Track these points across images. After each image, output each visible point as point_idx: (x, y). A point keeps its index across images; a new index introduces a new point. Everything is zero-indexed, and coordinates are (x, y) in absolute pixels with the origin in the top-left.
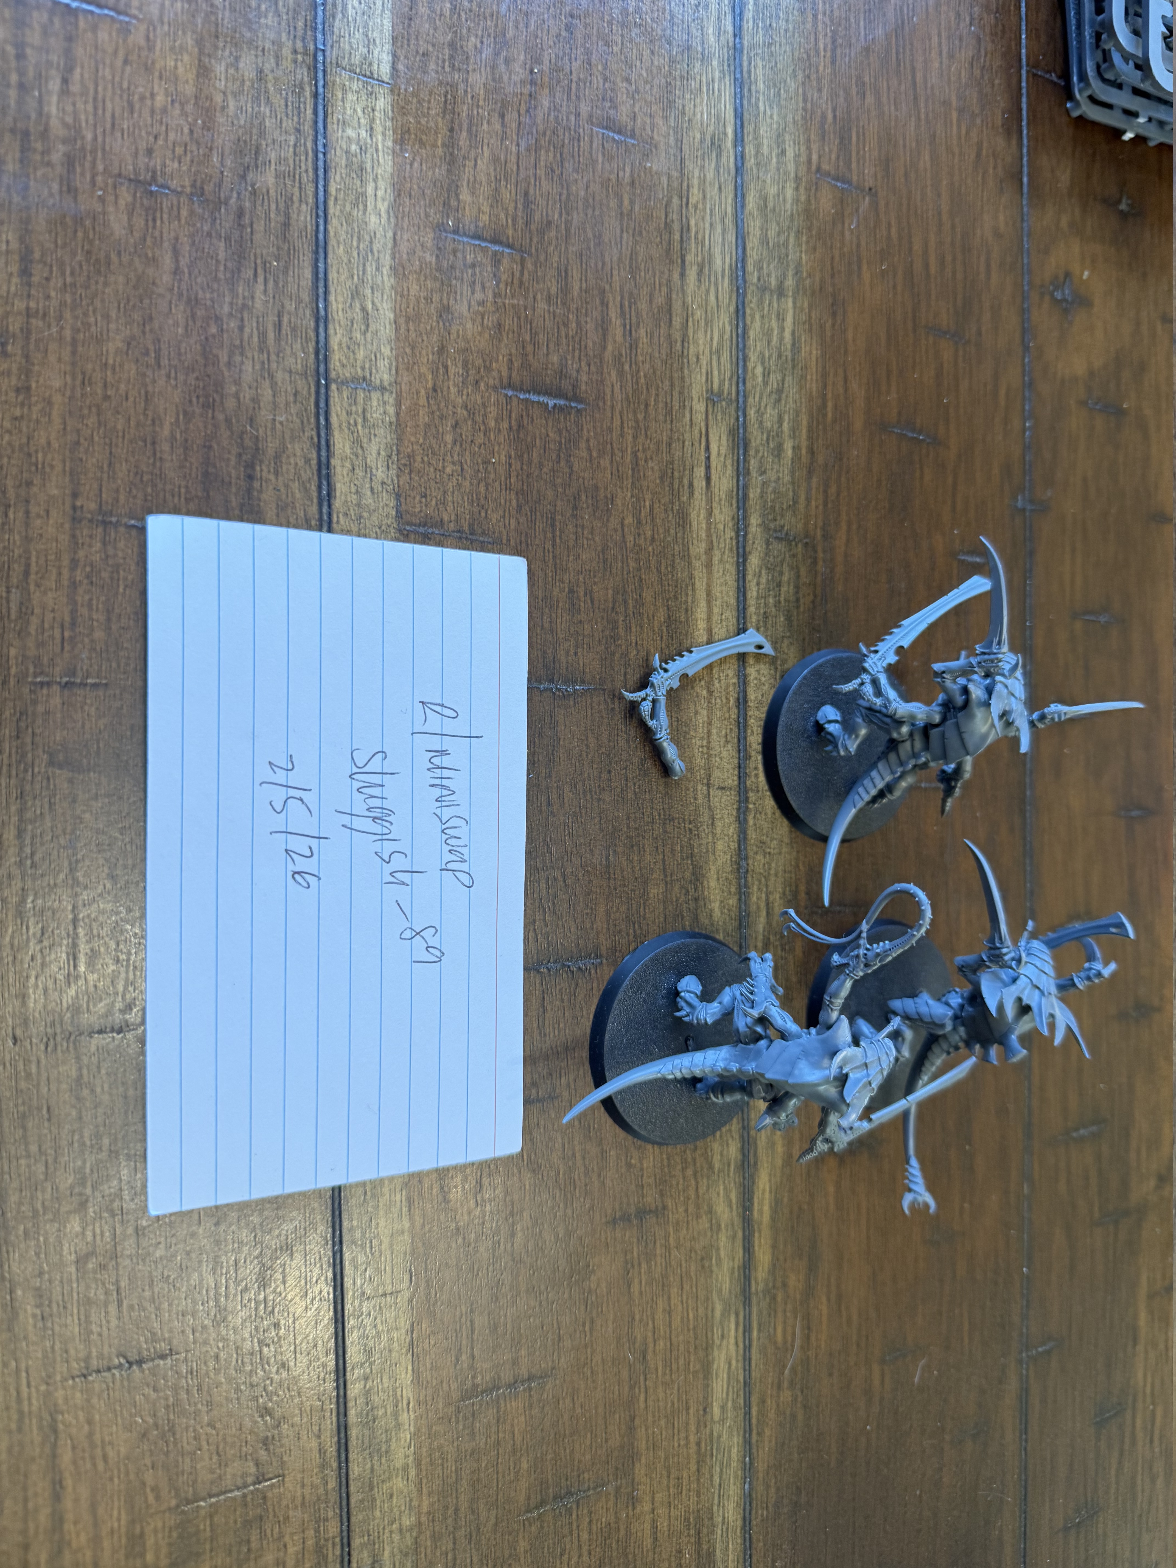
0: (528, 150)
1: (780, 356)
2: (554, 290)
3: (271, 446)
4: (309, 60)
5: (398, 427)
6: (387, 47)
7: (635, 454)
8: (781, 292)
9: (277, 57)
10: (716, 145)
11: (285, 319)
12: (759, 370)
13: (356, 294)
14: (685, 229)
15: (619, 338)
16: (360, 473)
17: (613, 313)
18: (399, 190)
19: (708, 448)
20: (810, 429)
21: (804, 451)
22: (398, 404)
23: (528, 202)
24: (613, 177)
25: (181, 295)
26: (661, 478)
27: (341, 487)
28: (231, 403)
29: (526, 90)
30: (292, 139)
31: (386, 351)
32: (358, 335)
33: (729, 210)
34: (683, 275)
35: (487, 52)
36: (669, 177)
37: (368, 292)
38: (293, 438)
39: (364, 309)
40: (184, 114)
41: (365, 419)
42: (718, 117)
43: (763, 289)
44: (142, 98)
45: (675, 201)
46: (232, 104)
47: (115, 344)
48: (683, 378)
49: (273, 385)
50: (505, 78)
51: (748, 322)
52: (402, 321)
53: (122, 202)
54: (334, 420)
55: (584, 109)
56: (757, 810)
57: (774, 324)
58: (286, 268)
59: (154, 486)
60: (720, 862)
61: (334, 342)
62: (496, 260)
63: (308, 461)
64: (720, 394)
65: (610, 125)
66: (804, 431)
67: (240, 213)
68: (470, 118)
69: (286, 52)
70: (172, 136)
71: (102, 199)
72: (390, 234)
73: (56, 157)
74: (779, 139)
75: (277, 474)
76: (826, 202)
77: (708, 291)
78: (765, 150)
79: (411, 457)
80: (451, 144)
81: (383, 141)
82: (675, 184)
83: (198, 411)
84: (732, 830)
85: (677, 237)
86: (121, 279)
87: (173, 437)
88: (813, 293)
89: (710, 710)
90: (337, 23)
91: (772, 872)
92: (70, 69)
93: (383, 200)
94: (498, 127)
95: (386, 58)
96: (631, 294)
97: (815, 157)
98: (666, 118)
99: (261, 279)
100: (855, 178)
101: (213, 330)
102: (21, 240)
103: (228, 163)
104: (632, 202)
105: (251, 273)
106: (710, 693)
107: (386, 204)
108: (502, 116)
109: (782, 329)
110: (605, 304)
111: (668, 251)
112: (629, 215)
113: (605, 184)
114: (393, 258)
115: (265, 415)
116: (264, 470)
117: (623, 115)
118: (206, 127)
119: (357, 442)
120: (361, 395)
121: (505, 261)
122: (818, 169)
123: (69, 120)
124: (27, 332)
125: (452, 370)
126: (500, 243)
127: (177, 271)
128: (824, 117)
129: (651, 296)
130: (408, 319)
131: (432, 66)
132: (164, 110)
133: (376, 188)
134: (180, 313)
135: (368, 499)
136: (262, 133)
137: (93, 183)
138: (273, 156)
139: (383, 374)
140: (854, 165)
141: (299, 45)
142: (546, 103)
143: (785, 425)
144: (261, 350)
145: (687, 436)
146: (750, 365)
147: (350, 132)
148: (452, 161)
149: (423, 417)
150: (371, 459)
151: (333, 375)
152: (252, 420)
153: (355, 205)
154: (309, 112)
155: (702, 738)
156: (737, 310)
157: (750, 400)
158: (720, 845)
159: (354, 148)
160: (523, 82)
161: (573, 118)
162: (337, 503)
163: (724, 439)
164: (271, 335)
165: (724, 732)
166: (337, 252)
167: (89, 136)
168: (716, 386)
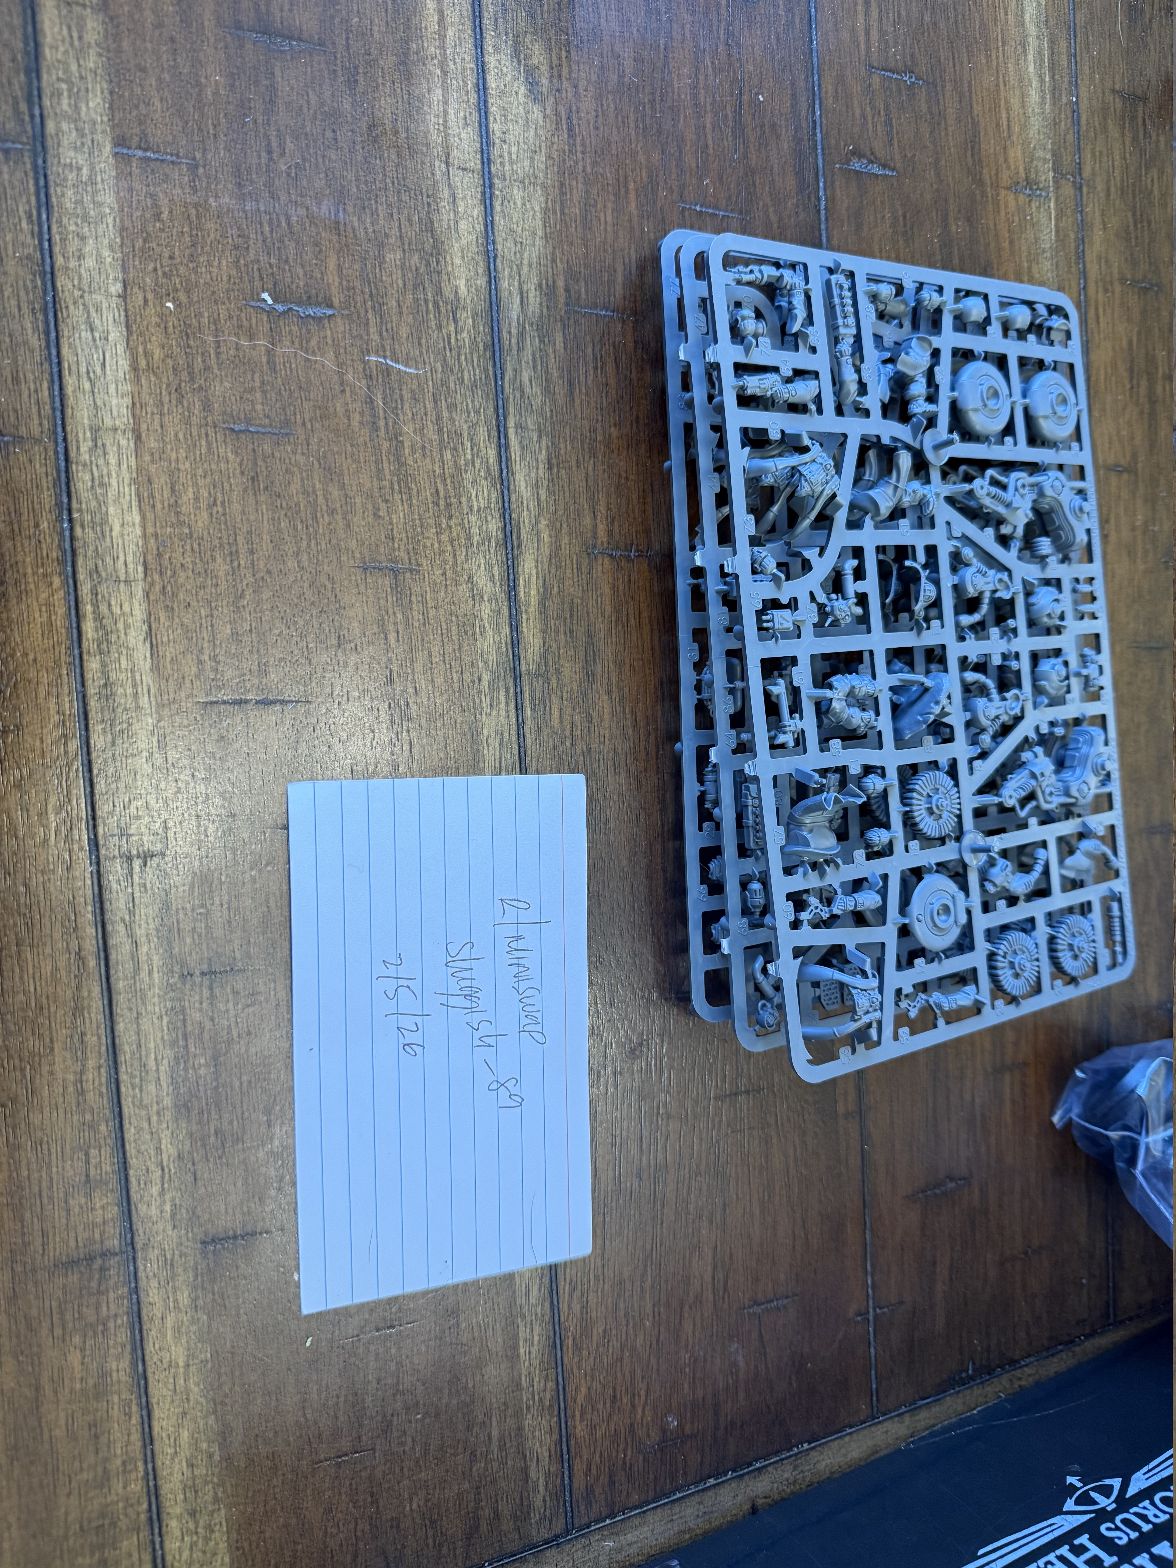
56: (504, 198)
60: (464, 241)
84: (477, 212)
89: (445, 89)
91: (525, 262)
106: (445, 73)
155: (438, 116)
158: (463, 225)
165: (462, 114)
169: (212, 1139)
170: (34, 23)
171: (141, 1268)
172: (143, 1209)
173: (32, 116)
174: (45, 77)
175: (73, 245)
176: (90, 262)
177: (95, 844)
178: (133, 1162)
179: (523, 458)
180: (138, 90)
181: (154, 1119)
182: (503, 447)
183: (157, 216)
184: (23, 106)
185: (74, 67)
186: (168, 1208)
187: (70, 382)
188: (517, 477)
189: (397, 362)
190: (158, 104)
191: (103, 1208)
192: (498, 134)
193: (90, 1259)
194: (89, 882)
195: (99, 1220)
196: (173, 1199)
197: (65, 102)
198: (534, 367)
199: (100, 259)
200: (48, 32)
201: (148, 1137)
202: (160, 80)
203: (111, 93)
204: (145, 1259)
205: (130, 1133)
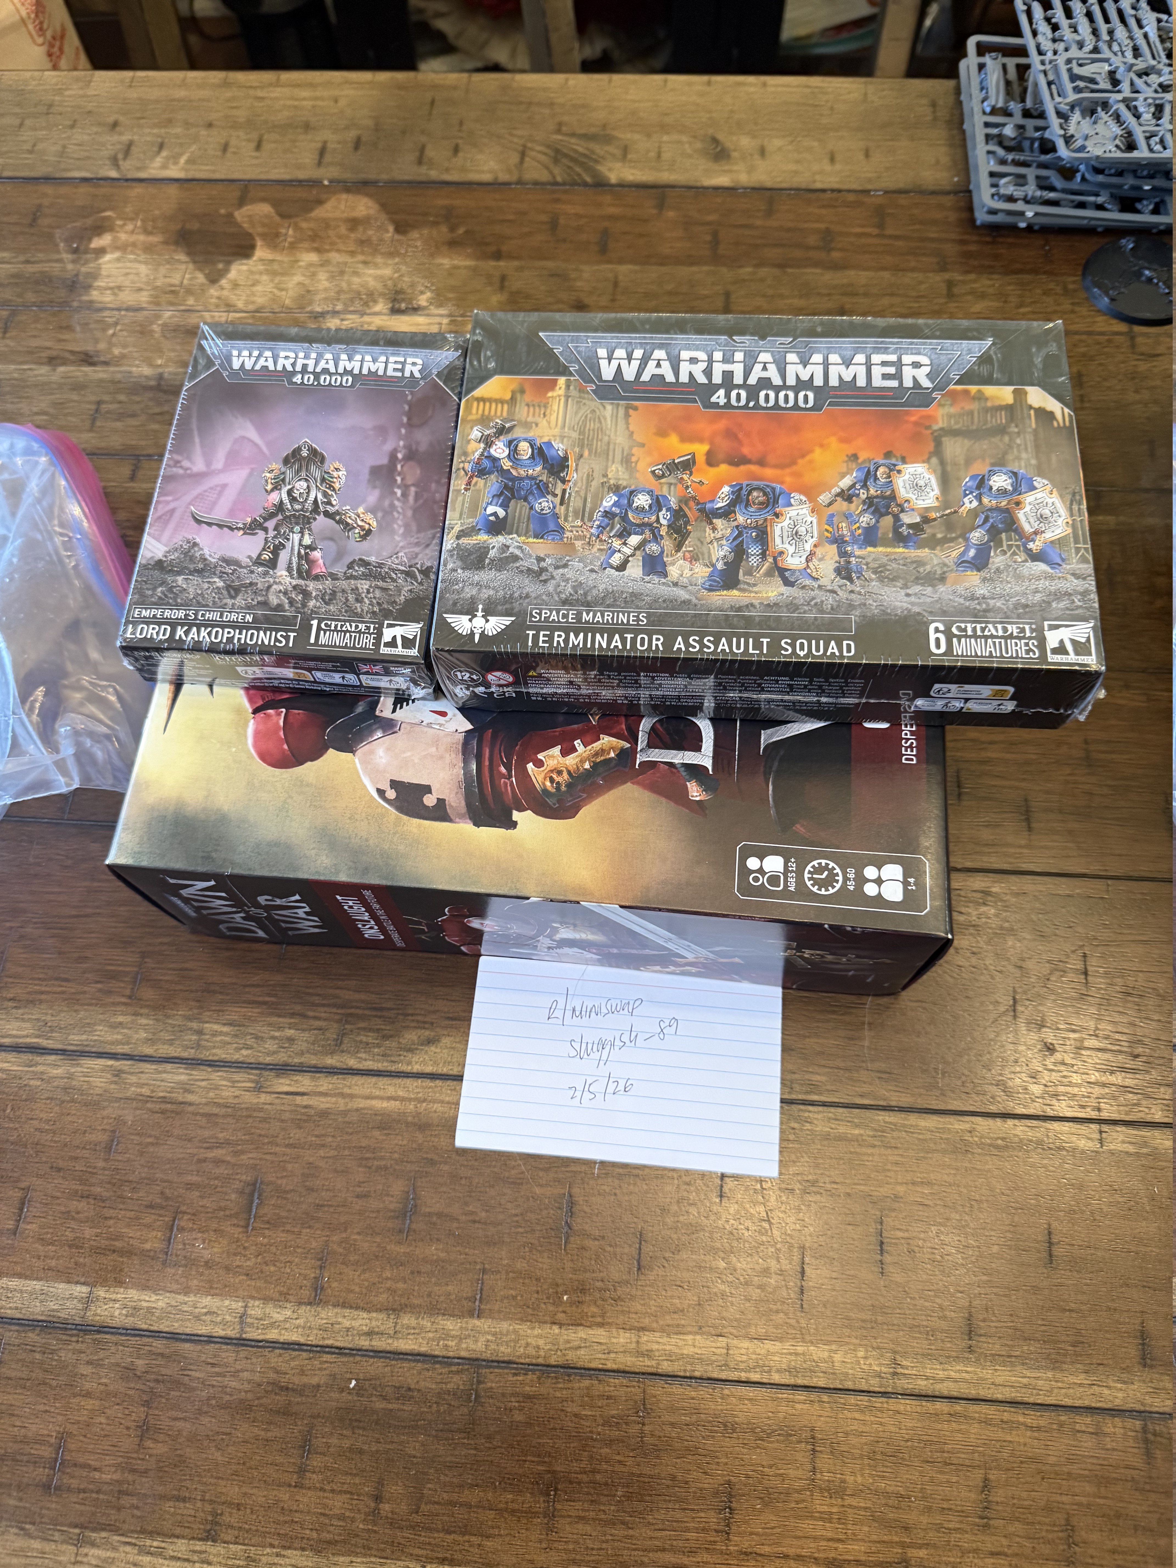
0: (124, 1203)
1: (236, 1036)
2: (197, 1194)
3: (272, 1375)
4: (81, 1334)
5: (266, 1299)
6: (73, 1287)
7: (287, 1146)
8: (200, 1032)
9: (81, 1352)
10: (118, 1073)
11: (210, 1360)
12: (244, 1052)
13: (198, 1318)
14: (164, 1100)
15: (224, 1151)
16: (288, 1325)
17: (210, 1155)
18: (145, 1288)
19: (287, 1093)
20: (279, 1016)
21: (292, 1020)
22: (253, 1298)
23: (151, 1206)
24: (137, 1148)
25: (197, 1418)
26: (300, 1128)
27: (294, 1337)
28: (250, 1396)
29: (92, 1202)
30: (121, 1348)
31: (227, 1303)
32: (219, 1319)
33: (154, 1067)
34: (190, 1104)
35: (73, 1224)
36: (136, 1109)
37: (197, 1310)
38: (268, 1362)
39: (206, 1314)
40: (109, 1408)
41: (261, 1319)
42: (102, 1071)
43: (198, 1046)
44: (103, 1430)
45: (149, 1105)
46: (104, 1380)
47: (218, 1455)
48: (247, 1109)
49: (242, 1371)
50: (86, 1214)
51: (216, 1058)
52: (212, 1292)
53: (151, 1445)
54: (260, 1337)
55: (101, 1164)
57: (218, 1039)
58: (185, 1358)
59: (288, 1442)
61: (222, 1333)
62: (181, 1229)
63: (280, 1355)
64: (257, 1082)
65: (108, 1148)
66: (281, 1020)
67: (157, 1381)
68: (108, 1239)
69: (79, 1346)
70: (120, 1415)
71: (150, 1456)
72: (168, 1295)
73: (130, 1478)
74: (114, 1026)
75: (286, 1373)
76: (148, 994)
77: (199, 1087)
78: (119, 1037)
79: (281, 1293)
80: (122, 1252)
81: (120, 1294)
82: (140, 1104)
83: (253, 1414)
85: (169, 1106)
86: (188, 1450)
87: (264, 1430)
88: (201, 1007)
90: (62, 1315)
92: (89, 1466)
93: (150, 1297)
94: (111, 1222)
95: (79, 1288)
96: (200, 1141)
97: (123, 1000)
98: (104, 1108)
99: (189, 1373)
100: (135, 969)
101: (213, 1402)
102: (169, 1500)
103: (132, 1385)
104: (150, 1136)
105: (187, 1378)
107: (152, 1295)
108: (106, 1218)
109: (221, 1033)
110: (204, 1160)
111: (177, 1113)
112: (157, 1138)
113: (141, 1153)
114: (180, 1293)
115: (257, 1378)
116: (283, 1380)
117: (103, 1137)
118: (115, 1396)
119: (273, 1325)
120: (249, 1320)
121: (182, 1224)
122: (130, 997)
123: (113, 1469)
124: (211, 1502)
125: (238, 1263)
126: (173, 1225)
127: (185, 1419)
128: (100, 990)
129: (201, 1127)
130: (211, 1288)
131: (81, 1260)
132: (108, 1418)
133: (145, 1300)
134: (205, 1420)
135: (301, 1322)
136: (118, 1365)
137: (143, 1459)
138: (129, 1360)
139: (238, 1305)
140: (128, 969)
141: (74, 1339)
142: (99, 1189)
143: (277, 1034)
144: (225, 1376)
145: (278, 1108)
146: (241, 1059)
147: (117, 1313)
148: (129, 1253)
149: (260, 1284)
150: (280, 1317)
151: (238, 1336)
152: (259, 1385)
153: (153, 1314)
154: (107, 1336)
156: (209, 1065)
157: (261, 1060)
159: (124, 1312)
160: (88, 1203)
161: (107, 1172)
162: (302, 1340)
163: (282, 1081)
164: (217, 1370)
166: (177, 1327)
167: (120, 1459)
168: (252, 1085)
169: (1077, 1349)
170: (407, 1354)
171: (1157, 1409)
172: (1118, 1402)
173: (459, 1364)
174: (436, 1353)
175: (531, 1351)
176: (541, 1342)
177: (885, 1394)
178: (1087, 1403)
180: (442, 1298)
181: (1060, 1385)
183: (514, 1298)
184: (454, 1368)
185: (431, 1335)
186: (1119, 1386)
187: (610, 1365)
190: (450, 1288)
191: (1114, 1427)
193: (1146, 1441)
194: (908, 1402)
195: (1122, 1431)
196: (1114, 1381)
197: (450, 1343)
199: (539, 1336)
200: (413, 1347)
201: (1071, 1391)
202: (436, 1284)
203: (444, 1315)
204: (1151, 1406)
205: (1068, 1402)
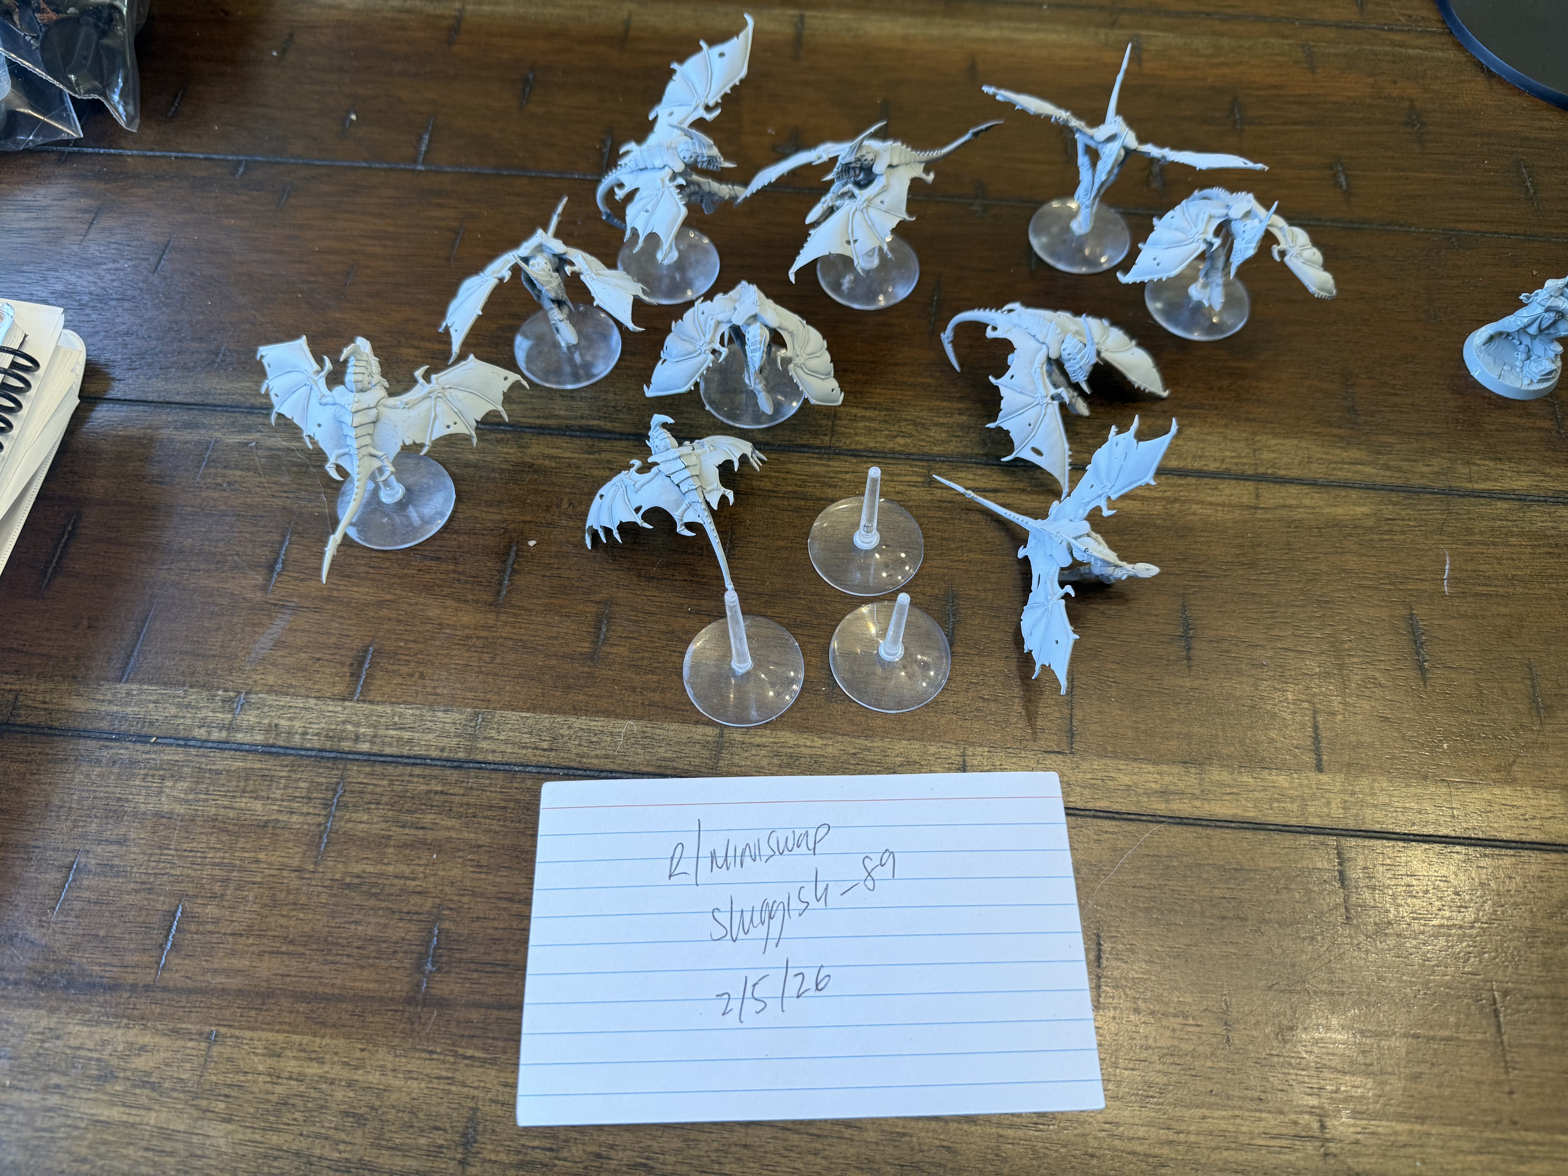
1: (886, 421)
5: (993, 746)
12: (901, 441)
14: (795, 495)
18: (804, 729)
22: (973, 743)
51: (861, 447)
56: (1273, 467)
60: (1321, 503)
66: (945, 404)
72: (839, 738)
84: (1293, 490)
89: (1192, 501)
91: (1324, 456)
93: (813, 741)
107: (816, 739)
114: (858, 737)
133: (806, 746)
143: (942, 420)
149: (980, 725)
155: (1216, 511)
157: (926, 450)
158: (1306, 502)
175: (1413, 818)
179: (1496, 480)
182: (1490, 495)
185: (1257, 795)
188: (1516, 487)
189: (1444, 570)
192: (1217, 464)
197: (1289, 807)
198: (1415, 461)
203: (1271, 768)
